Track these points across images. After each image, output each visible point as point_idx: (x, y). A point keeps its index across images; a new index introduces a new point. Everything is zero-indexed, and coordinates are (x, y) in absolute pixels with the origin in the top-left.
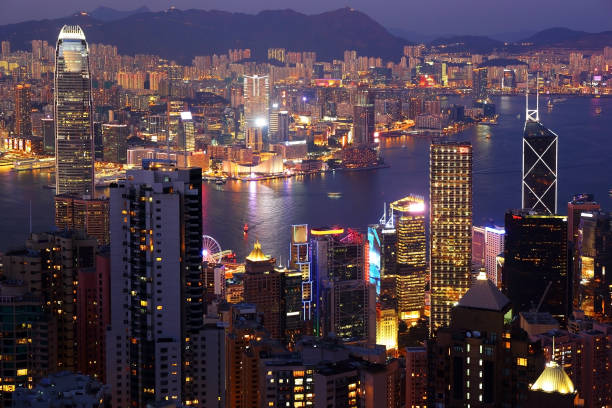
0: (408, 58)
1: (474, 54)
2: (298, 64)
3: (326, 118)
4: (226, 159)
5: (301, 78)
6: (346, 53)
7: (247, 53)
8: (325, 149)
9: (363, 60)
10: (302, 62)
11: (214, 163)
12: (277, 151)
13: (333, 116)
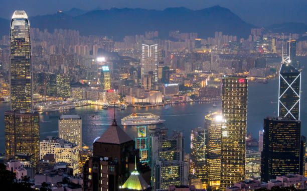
0: (253, 36)
1: (294, 33)
2: (186, 40)
3: (196, 71)
4: (129, 95)
5: (187, 48)
6: (216, 33)
7: (156, 34)
8: (190, 89)
9: (226, 37)
10: (189, 39)
11: (121, 97)
12: (160, 89)
13: (200, 70)
